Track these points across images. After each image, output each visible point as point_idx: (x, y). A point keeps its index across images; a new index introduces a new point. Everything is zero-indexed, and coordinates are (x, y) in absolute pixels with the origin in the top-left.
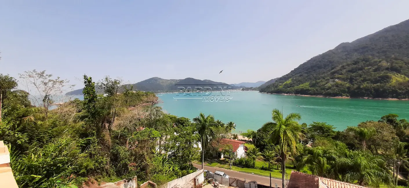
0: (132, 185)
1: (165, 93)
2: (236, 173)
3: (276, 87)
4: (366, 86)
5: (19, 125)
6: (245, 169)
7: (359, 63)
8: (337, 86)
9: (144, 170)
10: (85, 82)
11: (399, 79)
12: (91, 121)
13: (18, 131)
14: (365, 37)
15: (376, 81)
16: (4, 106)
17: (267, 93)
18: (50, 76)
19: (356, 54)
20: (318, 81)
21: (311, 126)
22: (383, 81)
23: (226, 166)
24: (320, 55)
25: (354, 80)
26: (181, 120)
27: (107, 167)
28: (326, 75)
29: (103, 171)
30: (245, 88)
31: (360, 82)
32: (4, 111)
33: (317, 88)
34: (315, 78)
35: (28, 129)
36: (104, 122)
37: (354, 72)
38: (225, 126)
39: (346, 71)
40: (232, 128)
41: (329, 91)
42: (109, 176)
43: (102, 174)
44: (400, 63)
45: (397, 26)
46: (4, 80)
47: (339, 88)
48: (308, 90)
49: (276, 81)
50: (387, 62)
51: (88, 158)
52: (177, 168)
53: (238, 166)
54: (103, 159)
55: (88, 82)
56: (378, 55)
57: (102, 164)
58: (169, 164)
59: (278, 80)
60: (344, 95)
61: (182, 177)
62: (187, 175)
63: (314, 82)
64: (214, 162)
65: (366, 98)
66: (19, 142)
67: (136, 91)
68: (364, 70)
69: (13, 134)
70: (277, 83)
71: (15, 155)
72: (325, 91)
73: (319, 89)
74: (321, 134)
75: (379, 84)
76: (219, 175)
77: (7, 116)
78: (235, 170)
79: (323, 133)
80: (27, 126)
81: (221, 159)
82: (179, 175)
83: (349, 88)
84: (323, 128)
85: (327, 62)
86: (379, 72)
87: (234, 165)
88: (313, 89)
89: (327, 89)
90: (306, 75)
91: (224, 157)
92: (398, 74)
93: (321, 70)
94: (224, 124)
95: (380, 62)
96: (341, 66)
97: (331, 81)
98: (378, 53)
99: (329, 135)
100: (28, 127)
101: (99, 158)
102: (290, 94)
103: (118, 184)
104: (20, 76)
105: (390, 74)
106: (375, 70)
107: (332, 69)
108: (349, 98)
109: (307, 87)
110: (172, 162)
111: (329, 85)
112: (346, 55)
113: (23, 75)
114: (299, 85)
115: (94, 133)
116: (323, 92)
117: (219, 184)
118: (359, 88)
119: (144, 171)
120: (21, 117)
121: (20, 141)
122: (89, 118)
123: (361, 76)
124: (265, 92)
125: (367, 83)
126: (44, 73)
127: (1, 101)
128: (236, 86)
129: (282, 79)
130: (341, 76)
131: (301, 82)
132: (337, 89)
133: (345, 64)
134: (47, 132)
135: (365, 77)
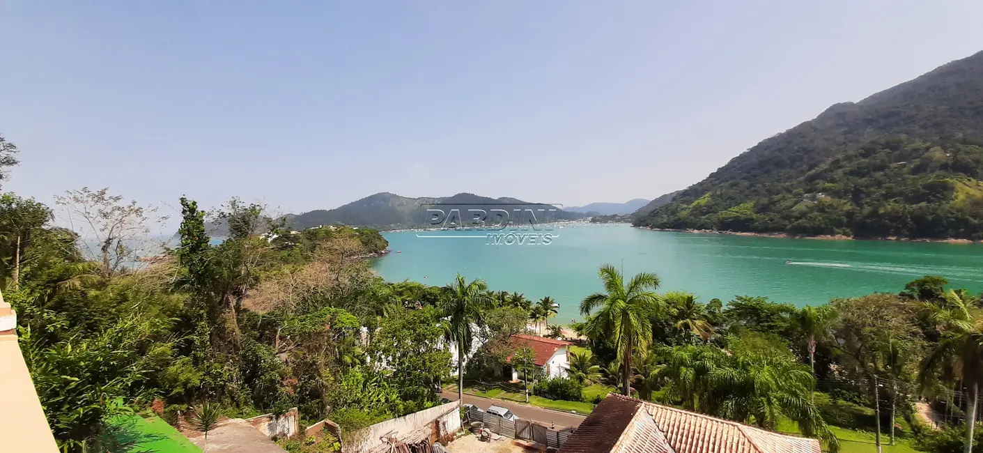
0: (287, 426)
1: (408, 231)
2: (538, 411)
3: (674, 213)
4: (893, 209)
5: (50, 297)
6: (560, 404)
7: (875, 153)
8: (822, 210)
9: (318, 397)
10: (184, 212)
11: (972, 191)
12: (196, 290)
13: (50, 308)
14: (894, 89)
15: (917, 198)
16: (23, 261)
17: (652, 228)
18: (117, 199)
19: (869, 130)
20: (776, 198)
21: (731, 307)
22: (934, 196)
23: (518, 396)
24: (781, 135)
25: (862, 195)
26: (431, 294)
27: (233, 386)
28: (794, 182)
29: (223, 393)
30: (599, 217)
31: (878, 200)
32: (24, 270)
33: (772, 214)
34: (768, 191)
35: (69, 304)
36: (227, 293)
37: (863, 176)
38: (533, 306)
39: (845, 174)
40: (549, 311)
41: (800, 221)
42: (238, 406)
43: (220, 401)
44: (976, 152)
45: (967, 60)
46: (25, 208)
47: (825, 215)
48: (752, 220)
49: (674, 199)
50: (945, 149)
51: (190, 367)
52: (394, 397)
53: (545, 397)
54: (222, 367)
55: (190, 211)
56: (922, 131)
57: (219, 379)
58: (379, 386)
59: (678, 197)
60: (837, 230)
61: (405, 415)
62: (418, 413)
63: (765, 201)
64: (494, 389)
65: (894, 238)
66: (51, 328)
67: (337, 225)
68: (887, 171)
69: (39, 313)
70: (675, 203)
71: (37, 346)
72: (791, 223)
73: (777, 217)
74: (754, 323)
75: (923, 204)
76: (496, 414)
77: (29, 279)
78: (537, 405)
79: (759, 321)
80: (68, 299)
81: (511, 382)
82: (399, 411)
83: (849, 215)
84: (760, 310)
85: (798, 151)
86: (923, 174)
87: (536, 395)
88: (764, 219)
89: (797, 218)
90: (746, 183)
91: (519, 378)
92: (969, 180)
93: (783, 171)
94: (530, 302)
95: (927, 149)
96: (830, 160)
97: (807, 198)
98: (924, 127)
99: (771, 327)
100: (69, 301)
101: (213, 367)
102: (708, 231)
103: (256, 423)
104: (57, 200)
105: (952, 178)
106: (915, 171)
107: (810, 169)
108: (850, 238)
109: (749, 213)
110: (385, 383)
111: (801, 207)
112: (845, 133)
113: (62, 197)
114: (729, 209)
115: (203, 314)
116: (786, 225)
117: (492, 434)
118: (874, 213)
119: (318, 400)
120: (55, 282)
121: (53, 326)
122: (192, 284)
123: (879, 184)
124: (647, 225)
125: (896, 202)
126: (104, 193)
127: (18, 250)
128: (577, 211)
129: (688, 195)
130: (831, 185)
131: (734, 201)
132: (820, 218)
133: (839, 156)
134: (107, 311)
135: (891, 188)
